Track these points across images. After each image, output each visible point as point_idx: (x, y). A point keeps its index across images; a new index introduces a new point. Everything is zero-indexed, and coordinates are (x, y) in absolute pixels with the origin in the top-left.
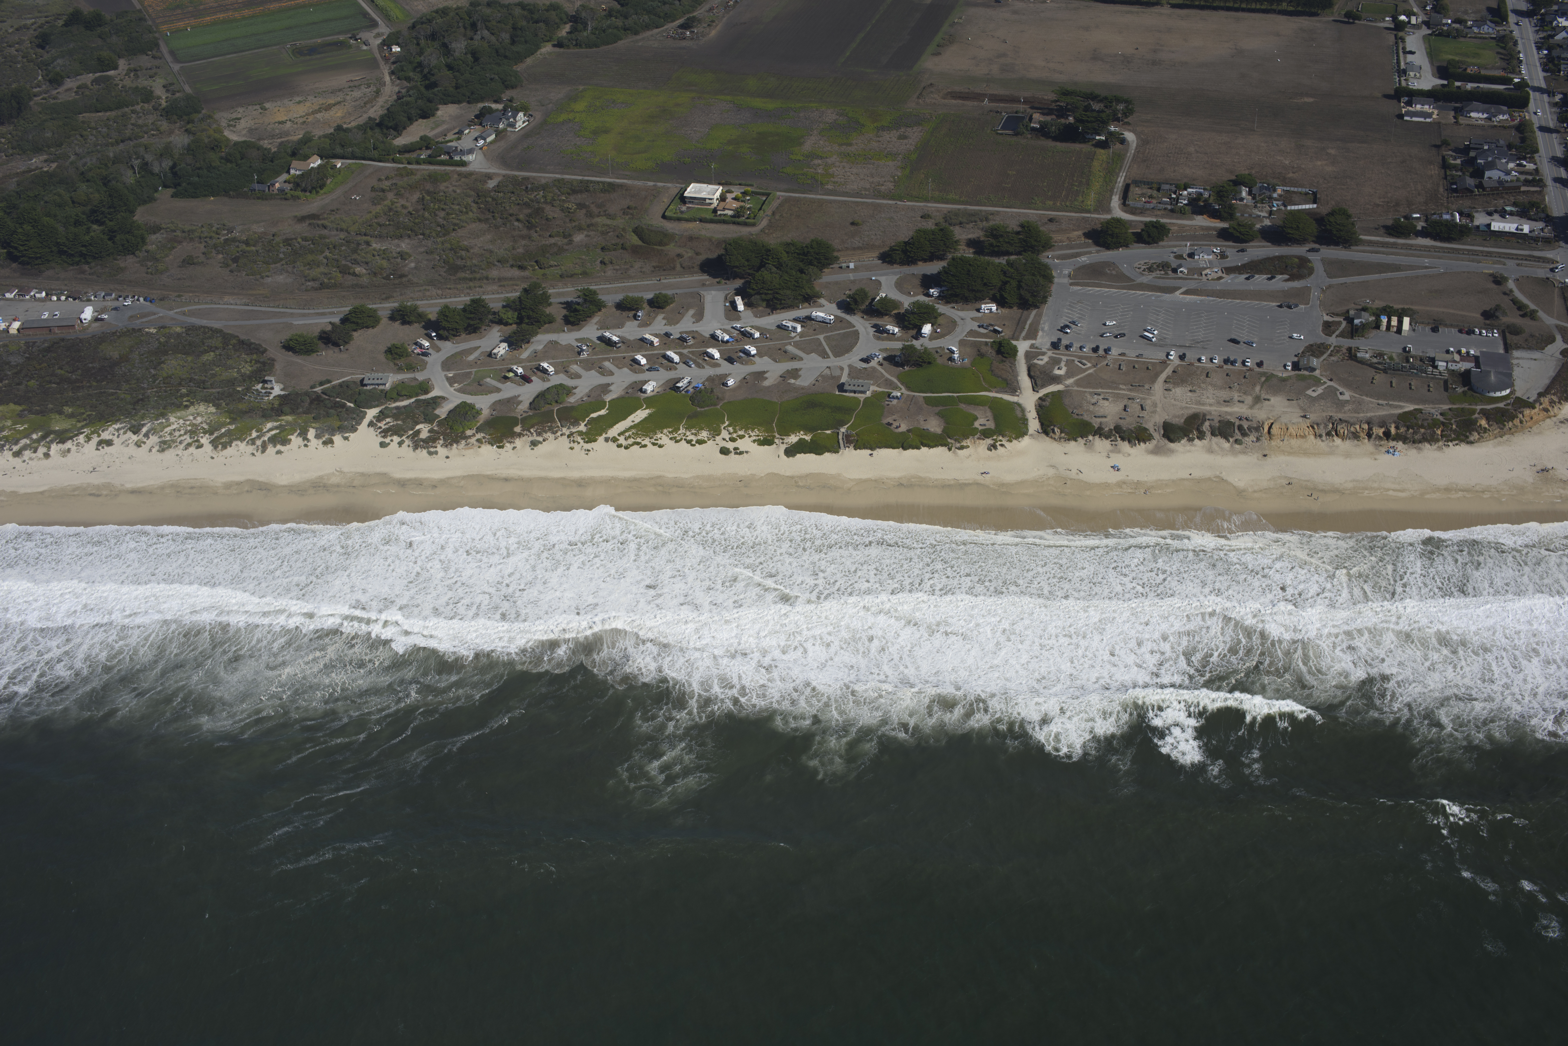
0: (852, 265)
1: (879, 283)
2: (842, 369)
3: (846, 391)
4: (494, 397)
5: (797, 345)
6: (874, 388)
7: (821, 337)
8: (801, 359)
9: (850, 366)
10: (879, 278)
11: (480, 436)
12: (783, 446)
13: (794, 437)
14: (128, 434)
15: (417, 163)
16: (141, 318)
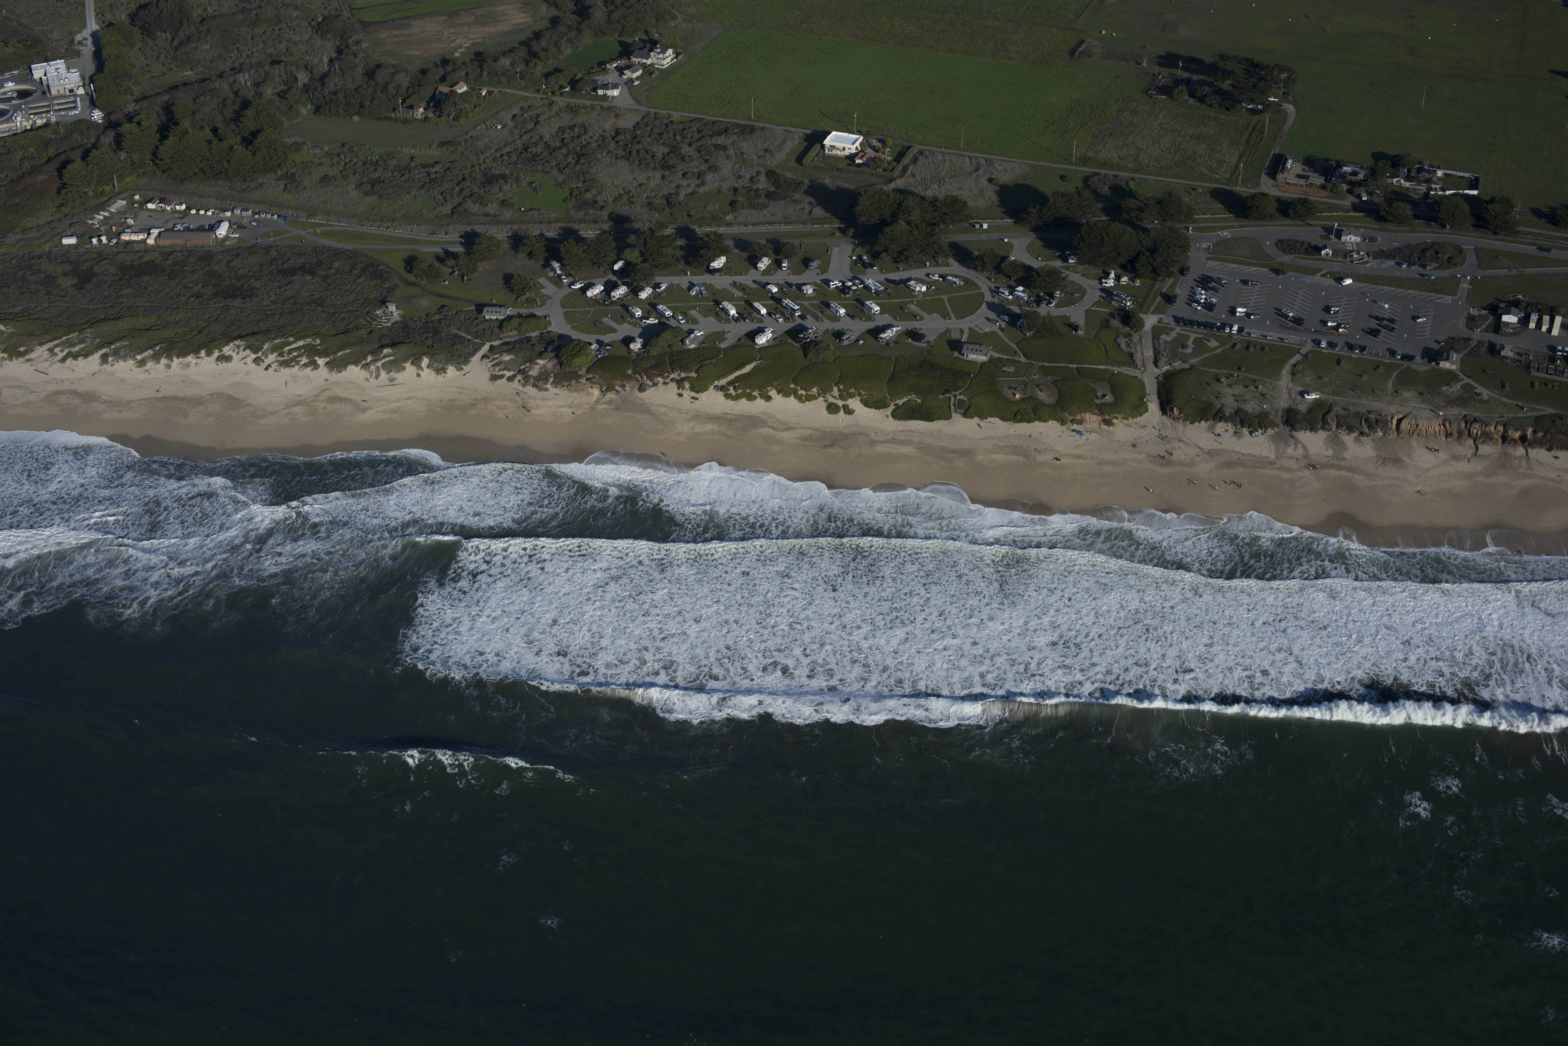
0: (985, 226)
1: (1011, 246)
2: (962, 331)
3: (963, 355)
4: (609, 338)
5: (919, 304)
6: (993, 353)
7: (945, 297)
8: (922, 318)
9: (970, 329)
10: (1012, 240)
11: (590, 376)
12: (892, 408)
13: (905, 399)
14: (248, 352)
15: (561, 94)
16: (274, 236)
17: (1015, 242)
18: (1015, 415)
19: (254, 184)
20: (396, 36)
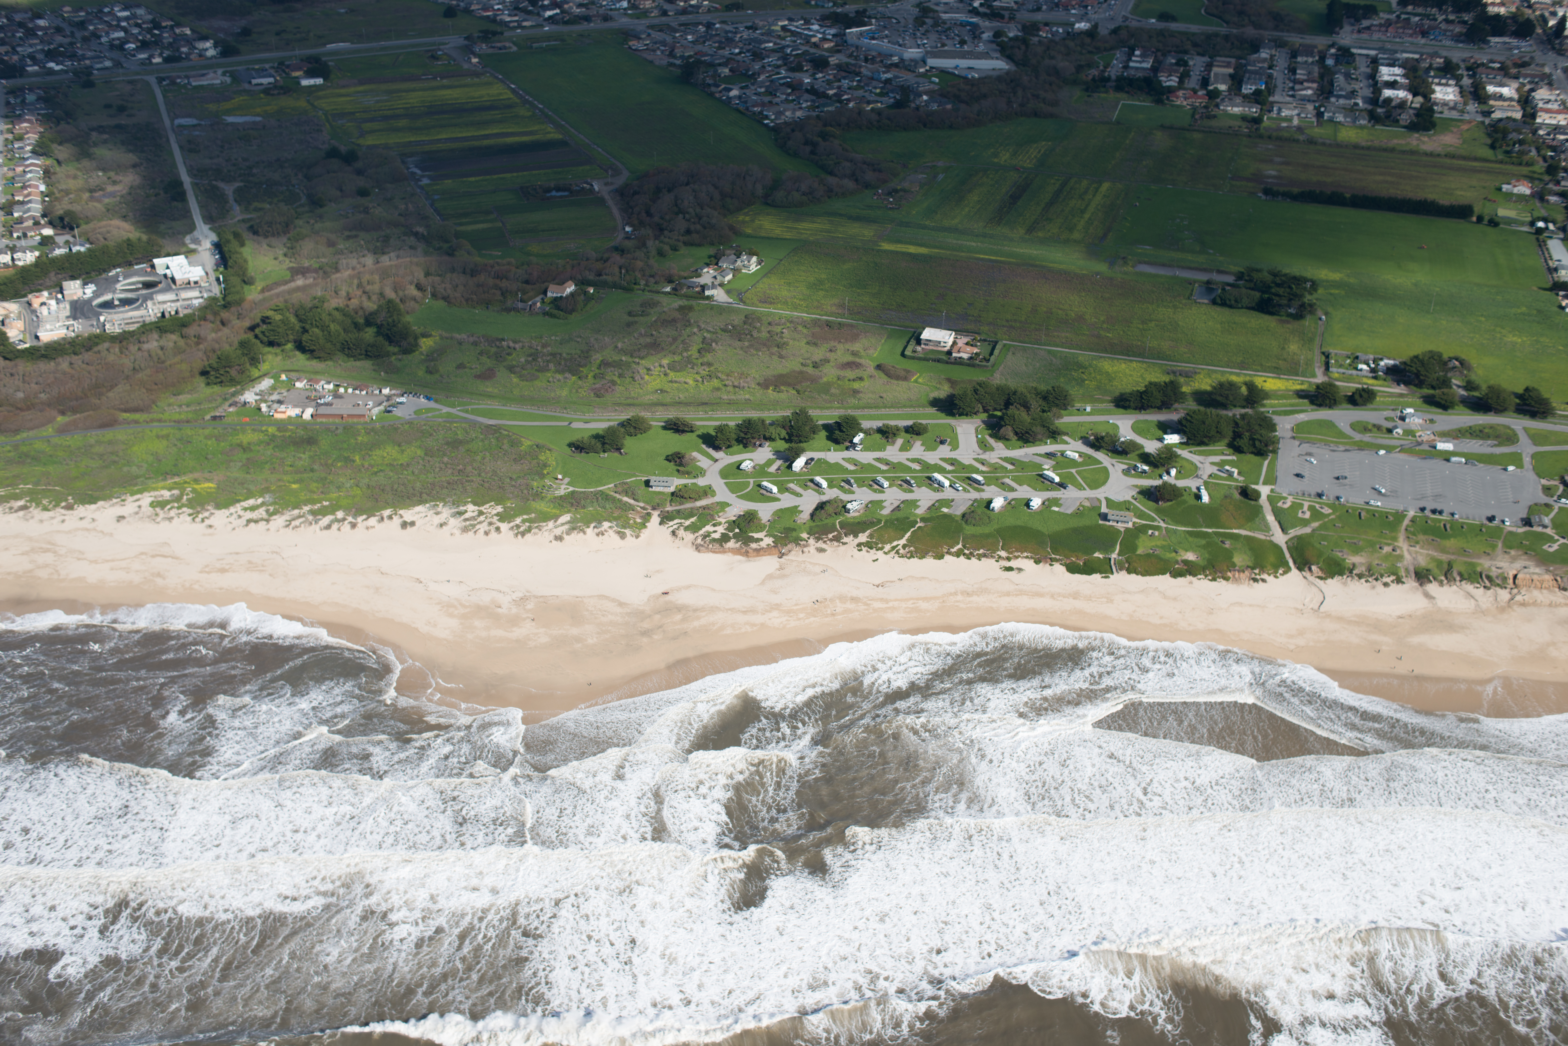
0: (1088, 409)
1: (1116, 427)
2: (1099, 501)
3: (1109, 521)
6: (1134, 519)
7: (1073, 471)
8: (1059, 490)
9: (1107, 499)
10: (1116, 422)
11: (767, 540)
13: (1068, 561)
15: (664, 294)
17: (1119, 423)
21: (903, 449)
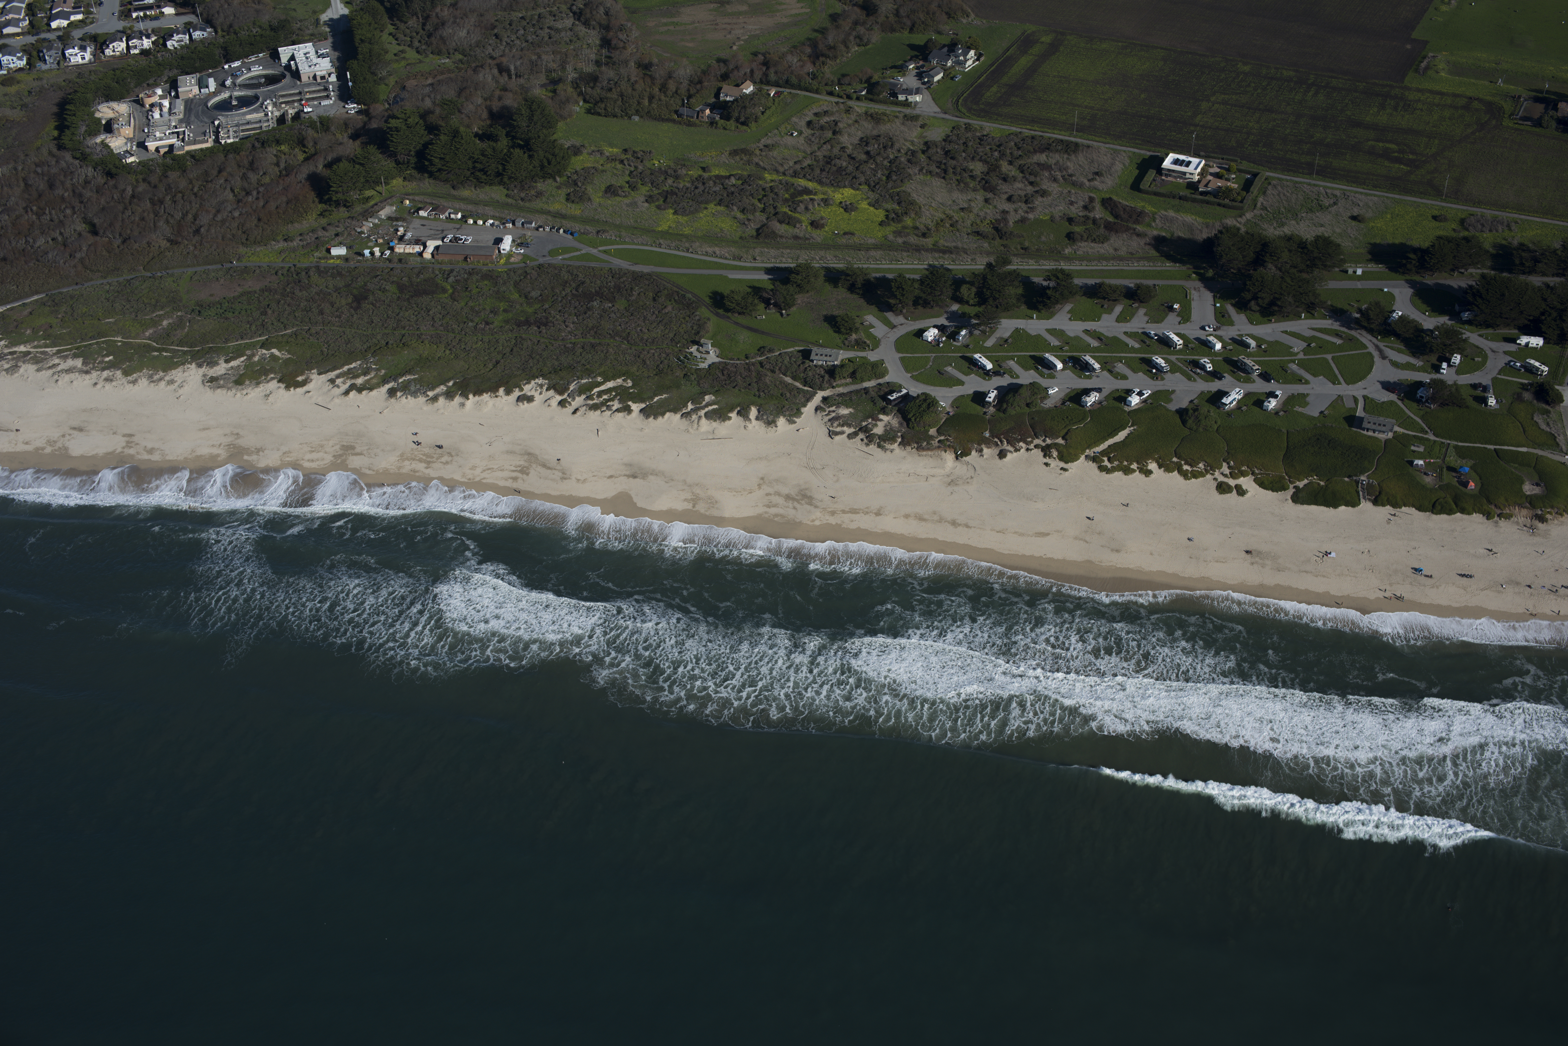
0: (1359, 272)
1: (1391, 297)
2: (1355, 400)
3: (1363, 429)
4: (956, 391)
5: (1302, 364)
6: (1396, 428)
7: (1329, 357)
8: (1307, 382)
9: (1365, 398)
10: (1391, 290)
11: (942, 438)
12: (1291, 491)
13: (1306, 481)
14: (551, 393)
15: (858, 99)
16: (564, 253)
17: (1396, 292)
18: (1434, 506)
19: (533, 192)
20: (666, 24)
21: (1121, 319)
